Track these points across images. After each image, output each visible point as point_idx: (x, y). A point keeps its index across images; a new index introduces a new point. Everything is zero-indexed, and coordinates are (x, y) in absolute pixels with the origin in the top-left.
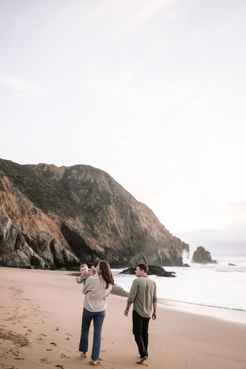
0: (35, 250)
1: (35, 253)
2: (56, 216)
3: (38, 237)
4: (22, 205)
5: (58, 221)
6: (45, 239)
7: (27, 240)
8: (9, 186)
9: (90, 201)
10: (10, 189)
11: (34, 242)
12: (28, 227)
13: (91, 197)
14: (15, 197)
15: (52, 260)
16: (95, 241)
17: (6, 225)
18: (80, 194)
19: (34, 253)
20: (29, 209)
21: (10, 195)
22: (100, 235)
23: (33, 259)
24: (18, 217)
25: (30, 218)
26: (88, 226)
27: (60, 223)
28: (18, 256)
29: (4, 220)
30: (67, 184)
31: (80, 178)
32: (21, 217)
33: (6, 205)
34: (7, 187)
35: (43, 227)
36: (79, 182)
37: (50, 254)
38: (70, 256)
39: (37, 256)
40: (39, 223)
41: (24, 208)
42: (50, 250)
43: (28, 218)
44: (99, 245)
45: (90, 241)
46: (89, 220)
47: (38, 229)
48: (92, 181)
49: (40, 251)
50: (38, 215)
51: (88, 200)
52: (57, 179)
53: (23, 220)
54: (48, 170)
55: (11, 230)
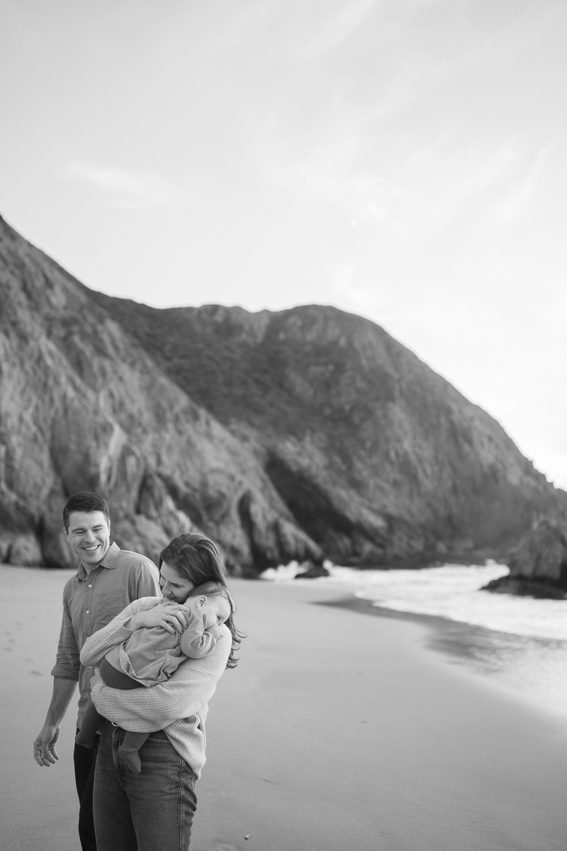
0: (197, 520)
2: (252, 434)
3: (204, 484)
4: (158, 397)
5: (257, 446)
6: (224, 490)
7: (173, 491)
8: (121, 345)
9: (339, 395)
10: (123, 353)
11: (192, 499)
12: (176, 457)
13: (342, 383)
14: (137, 375)
15: (245, 550)
16: (357, 498)
17: (107, 446)
18: (311, 377)
20: (177, 409)
21: (125, 369)
22: (371, 483)
25: (180, 433)
26: (337, 459)
27: (263, 451)
29: (99, 430)
30: (276, 353)
31: (309, 337)
32: (157, 431)
33: (111, 395)
34: (116, 348)
35: (216, 458)
36: (309, 347)
37: (239, 531)
38: (295, 538)
40: (204, 446)
41: (164, 404)
42: (238, 522)
43: (176, 435)
44: (370, 508)
45: (346, 498)
46: (338, 445)
47: (203, 464)
48: (343, 342)
49: (211, 524)
50: (202, 425)
51: (333, 391)
52: (250, 341)
53: (161, 438)
54: (227, 320)
55: (123, 459)
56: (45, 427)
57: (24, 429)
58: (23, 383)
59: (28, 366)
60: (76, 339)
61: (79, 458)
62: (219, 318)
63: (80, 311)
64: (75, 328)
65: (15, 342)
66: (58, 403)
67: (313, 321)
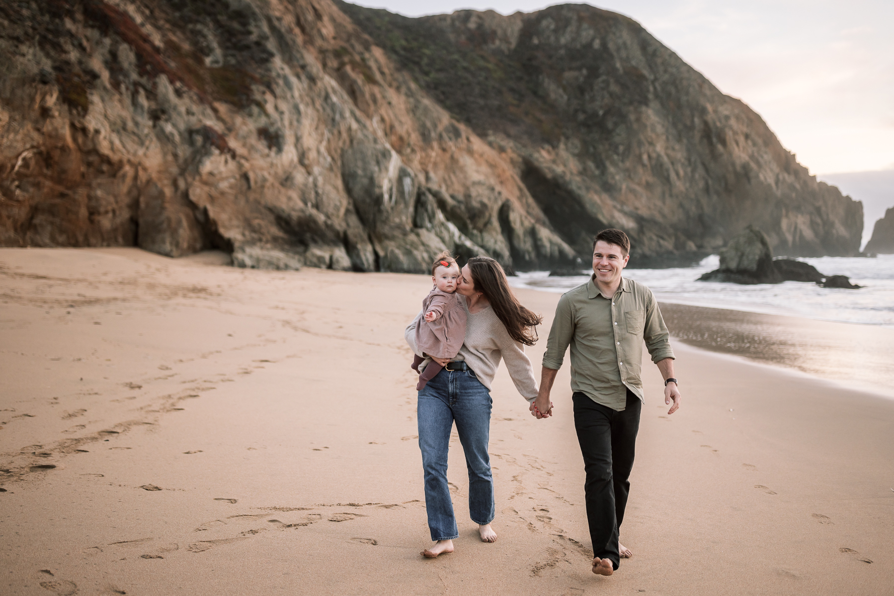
0: (463, 229)
1: (463, 237)
2: (509, 144)
3: (468, 196)
4: (423, 118)
5: (514, 156)
6: (486, 200)
7: (442, 204)
8: (386, 71)
9: (593, 99)
10: (389, 78)
11: (458, 211)
12: (441, 172)
13: (596, 88)
14: (403, 98)
15: (506, 253)
16: (609, 202)
17: (387, 169)
18: (564, 82)
19: (460, 237)
20: (440, 128)
21: (391, 94)
22: (624, 187)
23: (460, 250)
24: (416, 148)
25: (444, 150)
26: (591, 165)
27: (520, 160)
28: (423, 244)
29: (380, 157)
30: (530, 59)
31: (563, 41)
32: (423, 149)
33: (383, 120)
34: (382, 73)
35: (477, 171)
36: (562, 52)
37: (500, 238)
38: (551, 242)
39: (468, 243)
40: (466, 161)
41: (429, 124)
42: (499, 229)
43: (440, 152)
44: (621, 211)
45: (598, 201)
46: (591, 150)
47: (466, 178)
48: (597, 44)
49: (475, 232)
50: (463, 143)
51: (587, 97)
52: (504, 47)
53: (428, 156)
54: (480, 26)
55: (400, 180)
56: (336, 157)
57: (321, 160)
58: (316, 119)
59: (318, 105)
60: (348, 69)
61: (365, 181)
62: (472, 25)
63: (348, 40)
64: (346, 59)
65: (306, 83)
66: (345, 135)
67: (567, 22)
